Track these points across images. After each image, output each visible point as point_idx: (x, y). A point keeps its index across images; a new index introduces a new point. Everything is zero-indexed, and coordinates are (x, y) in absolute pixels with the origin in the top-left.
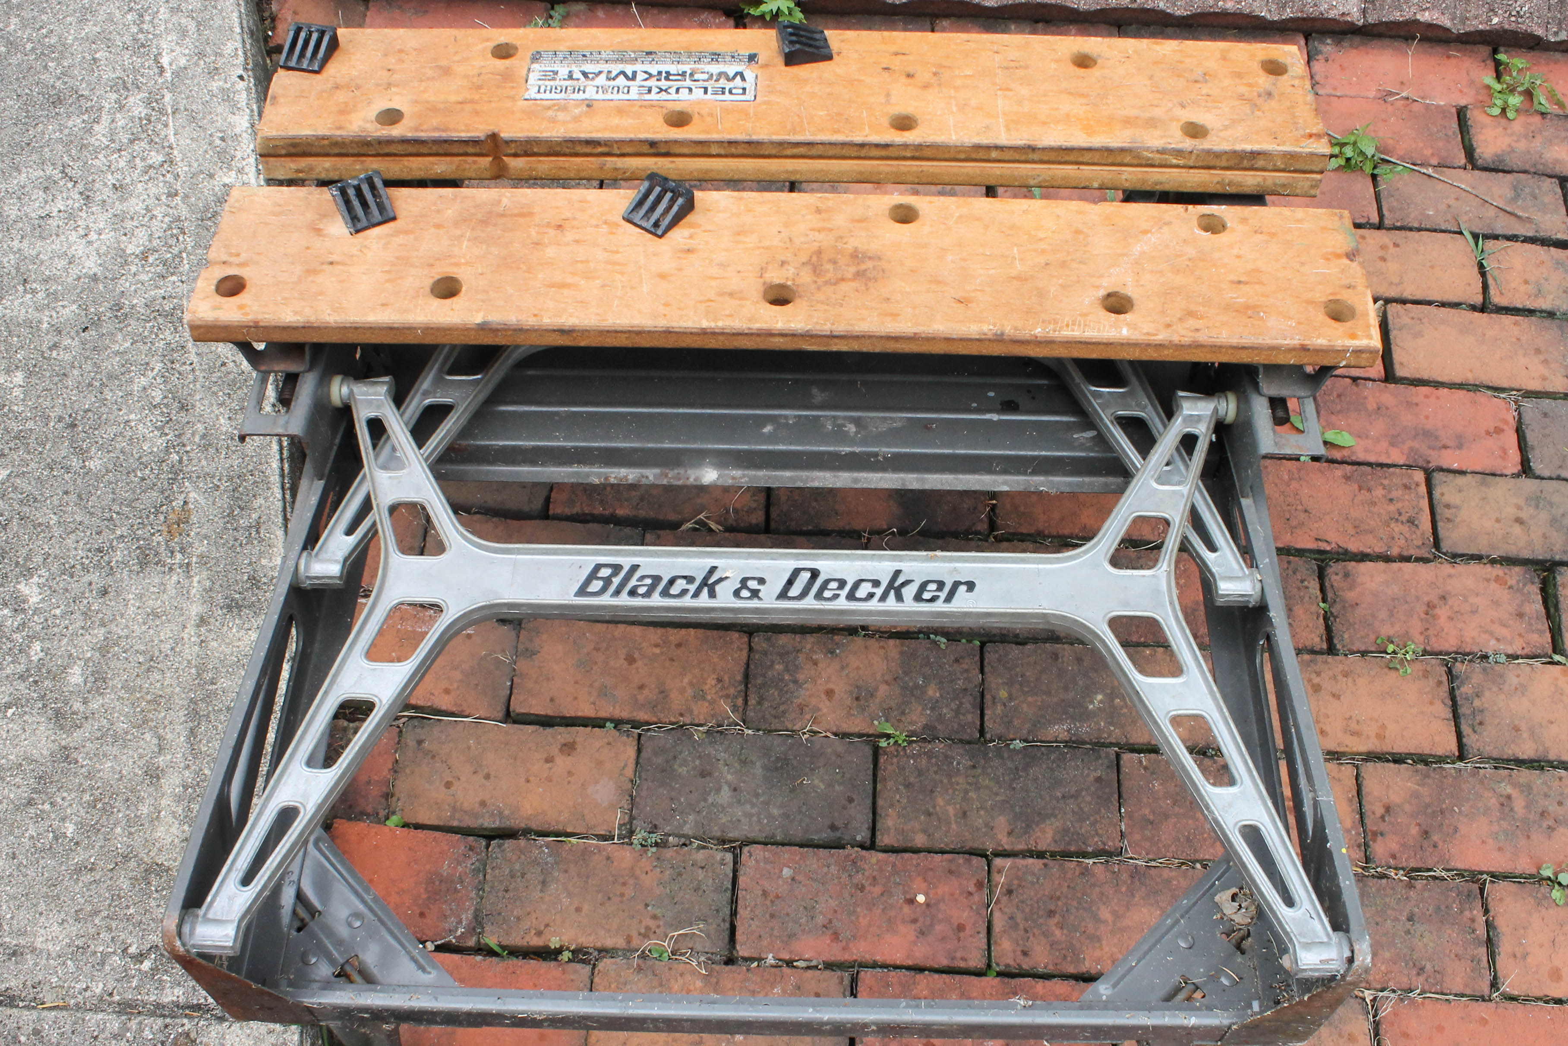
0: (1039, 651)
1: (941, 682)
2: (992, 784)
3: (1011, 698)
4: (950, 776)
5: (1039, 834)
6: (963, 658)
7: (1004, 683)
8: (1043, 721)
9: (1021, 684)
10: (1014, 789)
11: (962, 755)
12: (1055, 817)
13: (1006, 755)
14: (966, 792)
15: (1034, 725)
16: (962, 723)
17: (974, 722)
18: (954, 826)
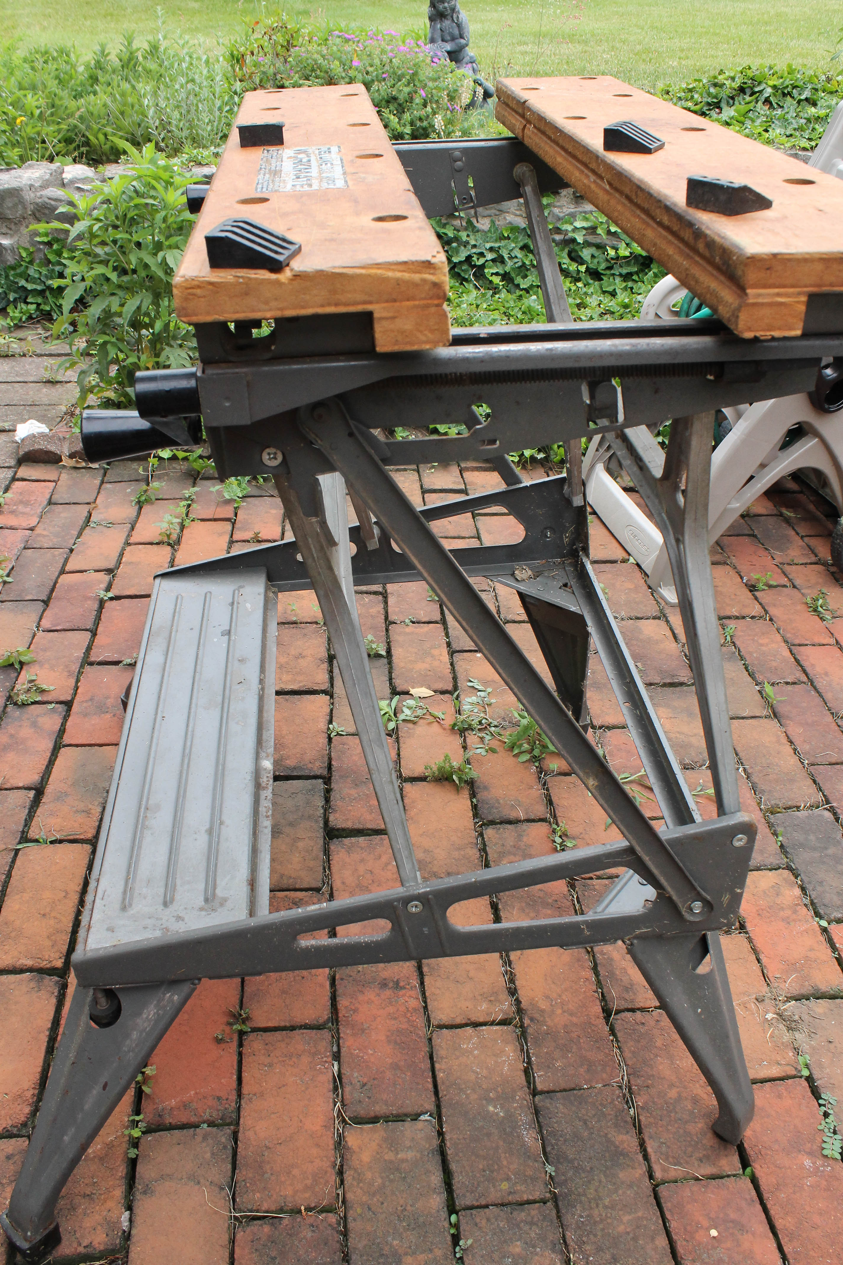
1: (506, 1242)
2: (592, 1187)
3: (507, 1179)
4: (595, 1223)
5: (625, 1145)
6: (477, 1225)
7: (494, 1186)
8: (522, 1151)
9: (492, 1171)
11: (573, 1215)
12: (607, 1134)
13: (562, 1178)
14: (606, 1207)
15: (528, 1158)
16: (541, 1218)
17: (538, 1208)
18: (640, 1214)
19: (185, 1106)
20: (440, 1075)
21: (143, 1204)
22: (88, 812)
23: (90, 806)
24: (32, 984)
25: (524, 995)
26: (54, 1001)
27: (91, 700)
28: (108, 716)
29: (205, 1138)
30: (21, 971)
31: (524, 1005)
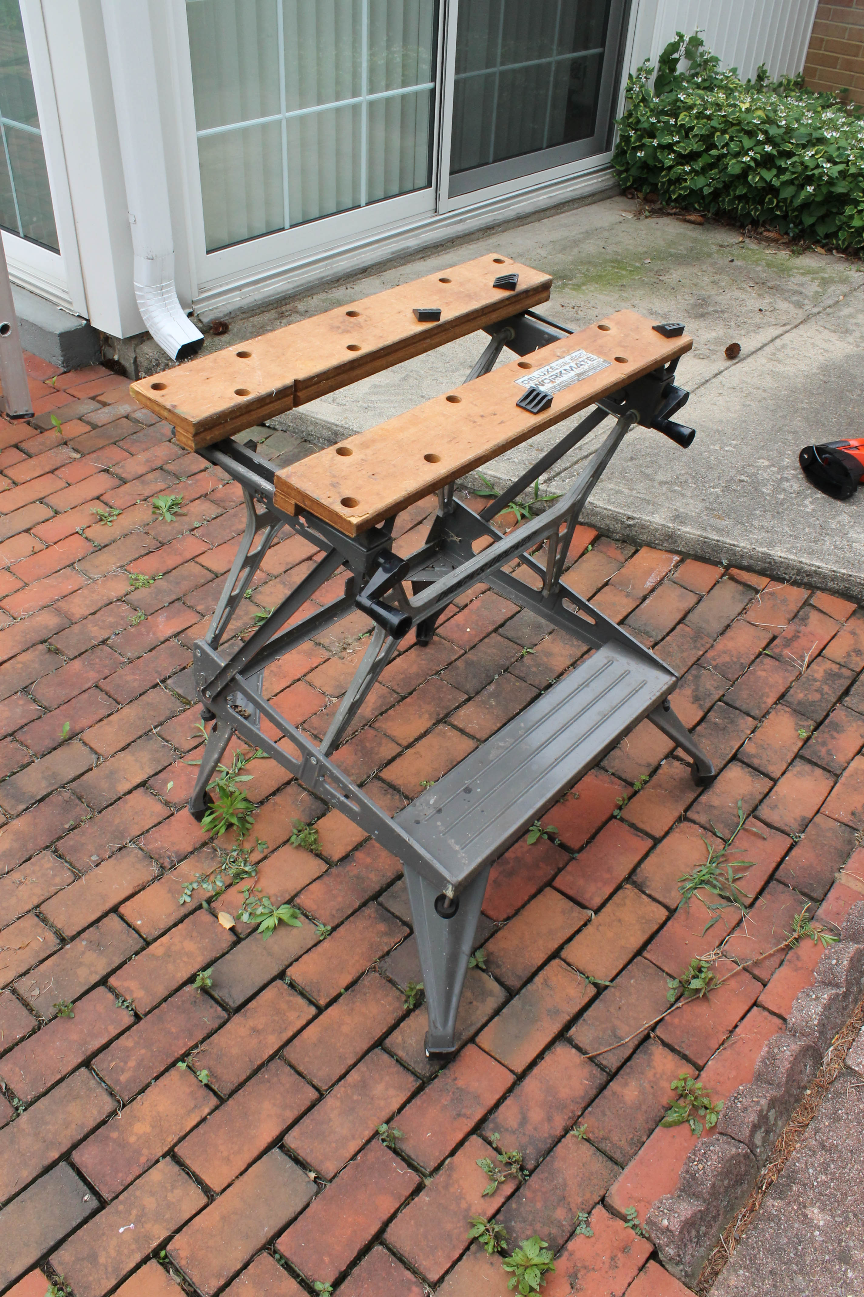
1: (536, 672)
2: (489, 663)
4: (501, 656)
10: (482, 666)
11: (506, 663)
13: (495, 671)
14: (492, 656)
16: (517, 670)
18: (485, 649)
19: (612, 783)
20: (499, 725)
21: (654, 763)
22: (546, 983)
23: (540, 987)
24: (648, 883)
25: (429, 724)
26: (642, 866)
27: (459, 1115)
28: (460, 1083)
29: (613, 767)
30: (649, 896)
31: (434, 721)
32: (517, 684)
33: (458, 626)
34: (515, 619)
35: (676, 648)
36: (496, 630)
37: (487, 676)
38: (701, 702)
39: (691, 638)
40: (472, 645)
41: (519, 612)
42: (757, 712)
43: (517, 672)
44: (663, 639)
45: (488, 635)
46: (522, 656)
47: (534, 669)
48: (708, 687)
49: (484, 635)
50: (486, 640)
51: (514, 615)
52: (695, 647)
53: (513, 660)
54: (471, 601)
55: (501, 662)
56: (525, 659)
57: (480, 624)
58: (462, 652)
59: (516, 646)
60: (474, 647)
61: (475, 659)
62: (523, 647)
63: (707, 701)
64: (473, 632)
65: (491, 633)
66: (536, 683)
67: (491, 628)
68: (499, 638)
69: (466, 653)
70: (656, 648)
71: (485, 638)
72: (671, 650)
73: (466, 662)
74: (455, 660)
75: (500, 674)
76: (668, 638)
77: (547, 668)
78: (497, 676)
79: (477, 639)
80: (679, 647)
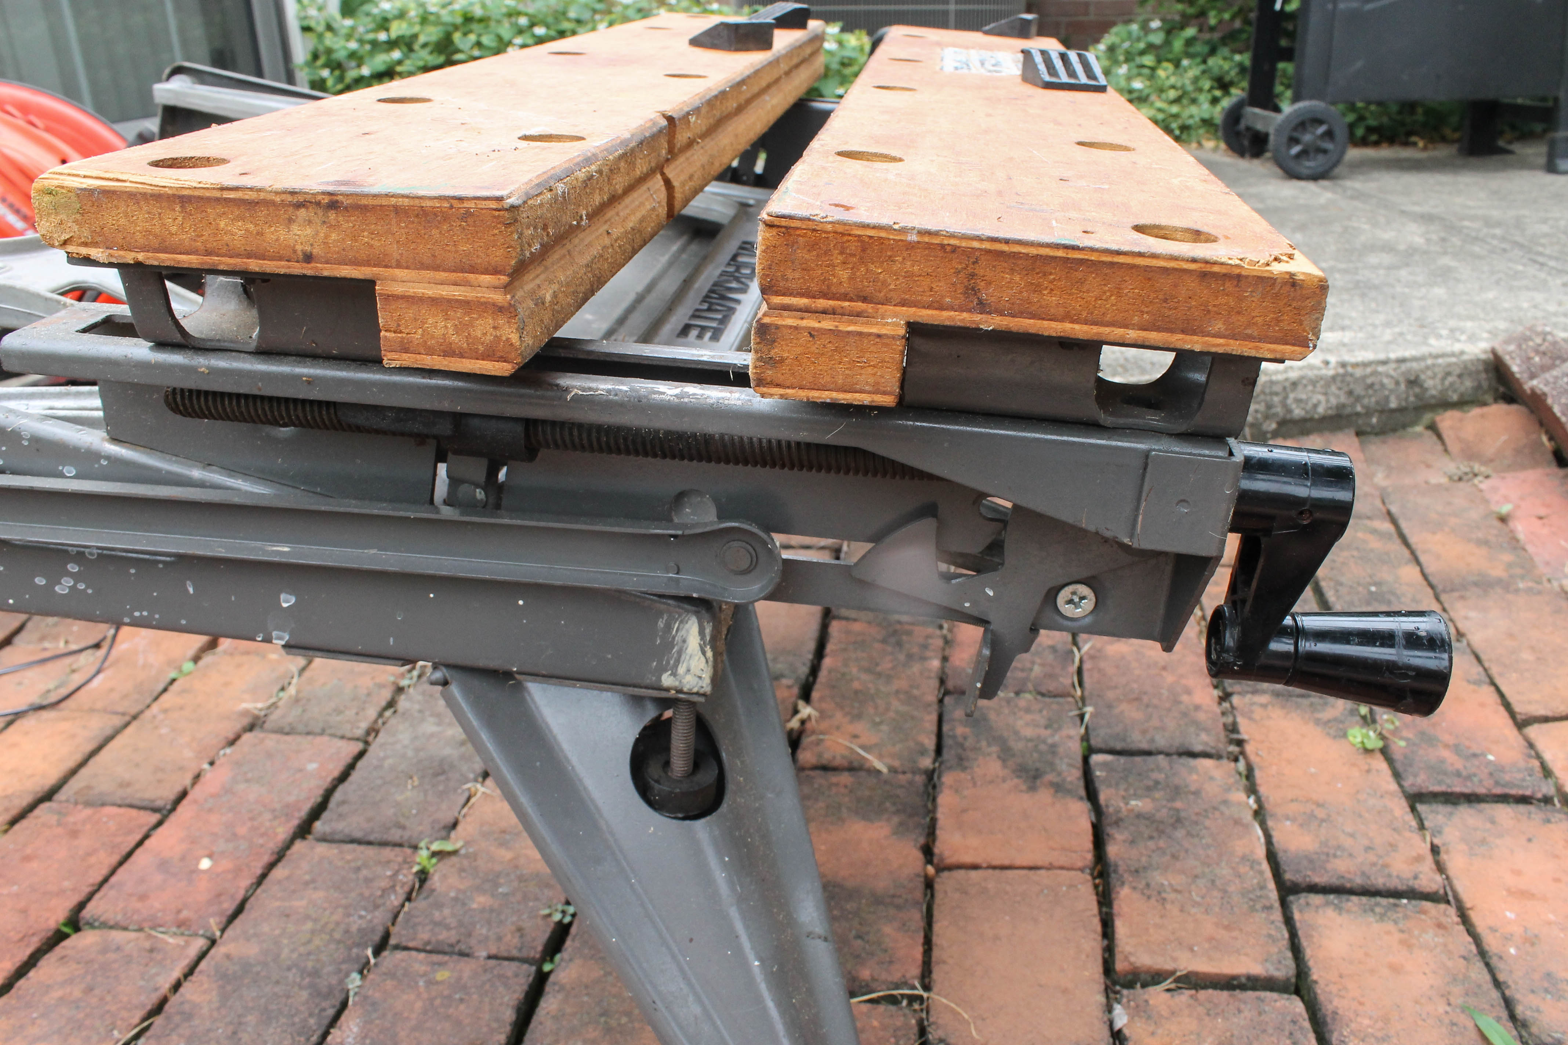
0: (495, 1025)
1: (492, 910)
2: (311, 947)
3: (430, 983)
4: (346, 907)
5: (206, 986)
6: (522, 936)
7: (460, 979)
8: (374, 1015)
9: (449, 997)
10: (289, 969)
11: (371, 921)
12: (218, 1009)
13: (344, 967)
14: (315, 920)
15: (374, 1004)
16: (420, 928)
17: (414, 939)
18: (277, 904)
32: (442, 975)
33: (163, 865)
34: (355, 776)
35: (864, 677)
36: (304, 830)
37: (317, 993)
38: (1050, 777)
39: (884, 641)
40: (229, 906)
41: (361, 755)
42: (1204, 737)
43: (424, 935)
44: (814, 670)
45: (280, 856)
46: (423, 876)
47: (480, 901)
48: (1028, 732)
49: (266, 859)
50: (278, 873)
51: (351, 767)
52: (910, 657)
53: (395, 900)
54: (197, 777)
55: (356, 924)
56: (435, 881)
57: (242, 830)
58: (200, 943)
59: (387, 853)
60: (240, 910)
61: (252, 950)
62: (415, 848)
63: (1063, 766)
64: (226, 864)
65: (288, 845)
66: (511, 943)
67: (283, 831)
68: (322, 849)
69: (213, 942)
70: (815, 695)
71: (271, 866)
72: (856, 685)
73: (223, 977)
74: (177, 986)
75: (364, 969)
76: (827, 662)
77: (521, 879)
78: (354, 981)
79: (245, 882)
80: (868, 671)
